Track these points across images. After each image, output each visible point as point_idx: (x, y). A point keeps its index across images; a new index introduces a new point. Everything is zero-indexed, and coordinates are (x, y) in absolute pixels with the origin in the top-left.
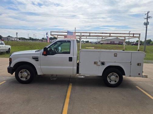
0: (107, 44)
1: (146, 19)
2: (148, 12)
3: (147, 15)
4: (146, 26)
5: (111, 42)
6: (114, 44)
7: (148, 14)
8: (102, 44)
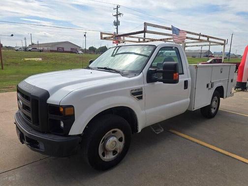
0: (52, 51)
1: (115, 16)
2: (117, 6)
3: (116, 10)
4: (116, 27)
5: (58, 48)
6: (64, 52)
7: (117, 8)
8: (41, 51)
